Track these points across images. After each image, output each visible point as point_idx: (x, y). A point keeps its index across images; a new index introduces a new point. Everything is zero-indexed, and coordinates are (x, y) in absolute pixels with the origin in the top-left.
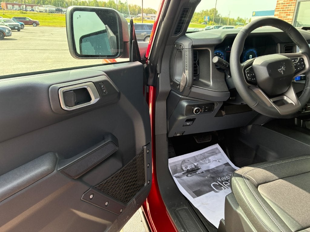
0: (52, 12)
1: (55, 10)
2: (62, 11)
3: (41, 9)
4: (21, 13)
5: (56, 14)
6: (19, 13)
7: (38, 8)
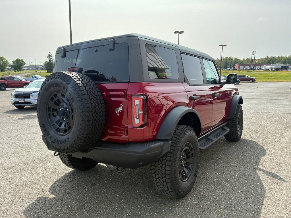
0: (277, 69)
1: (281, 67)
2: (288, 68)
3: (268, 67)
4: (247, 72)
5: (282, 71)
6: (246, 72)
7: (265, 67)
